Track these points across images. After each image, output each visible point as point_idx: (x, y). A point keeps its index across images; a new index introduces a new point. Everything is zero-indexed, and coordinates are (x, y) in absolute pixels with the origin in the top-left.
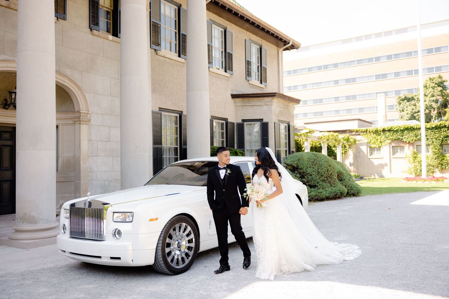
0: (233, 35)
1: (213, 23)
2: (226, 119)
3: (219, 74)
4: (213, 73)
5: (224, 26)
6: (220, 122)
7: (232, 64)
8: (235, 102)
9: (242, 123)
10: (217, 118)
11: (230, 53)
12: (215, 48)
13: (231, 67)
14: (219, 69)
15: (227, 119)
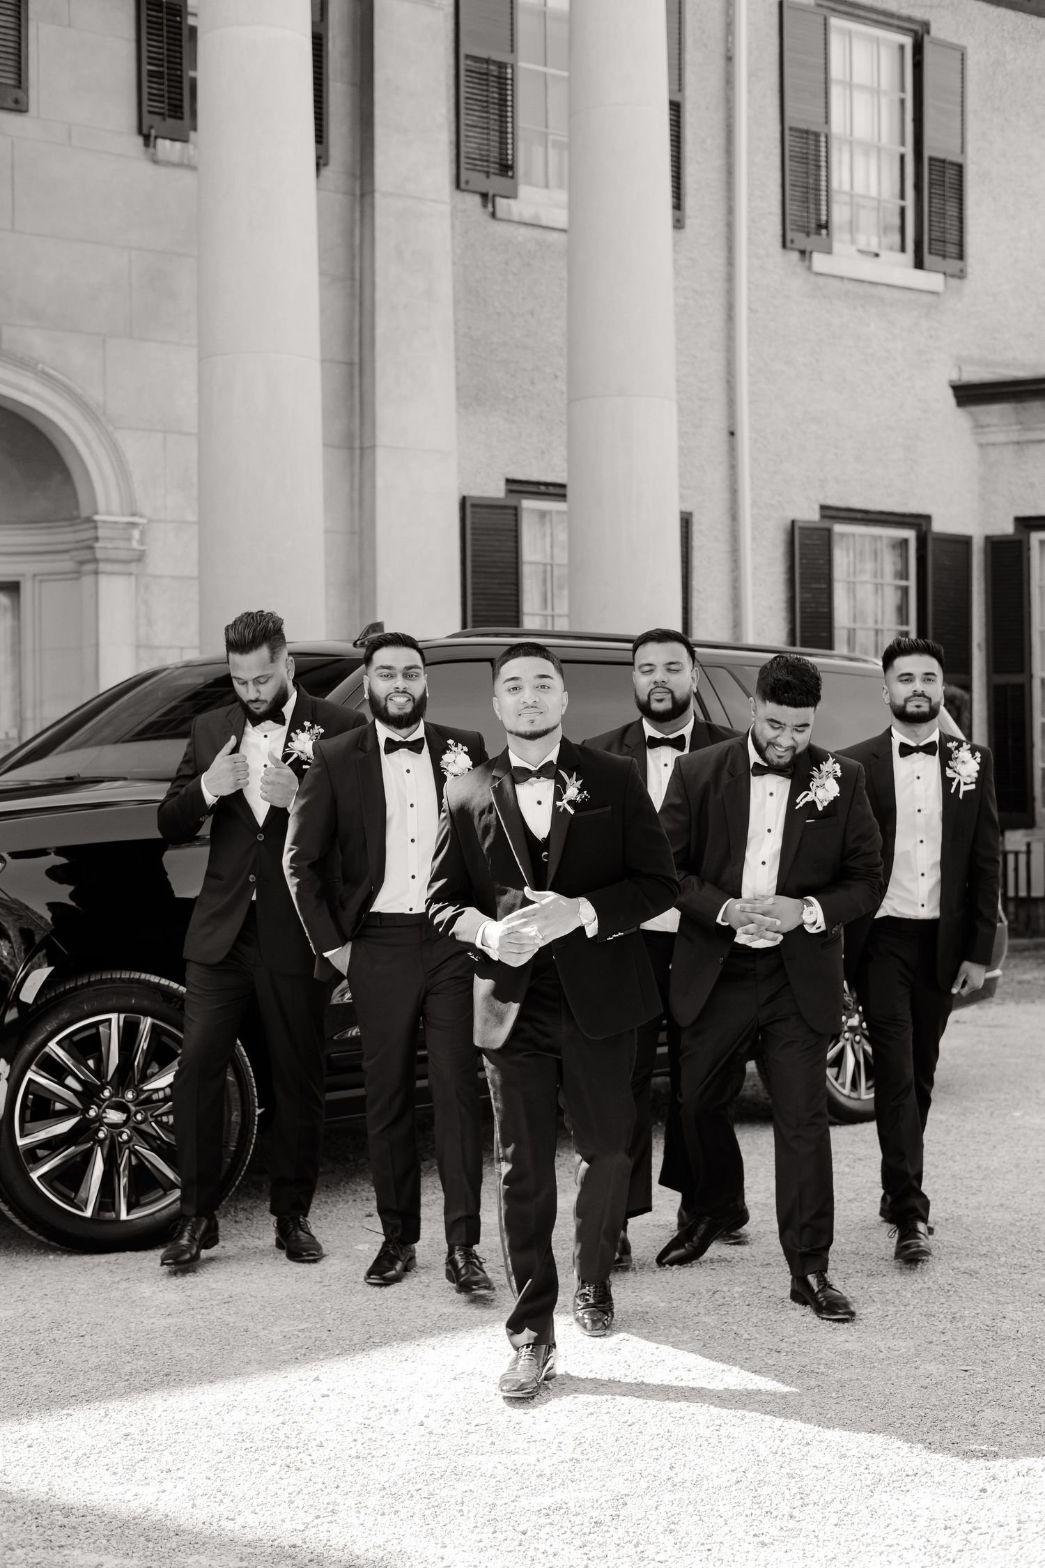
0: (970, 62)
1: (834, 10)
2: (919, 522)
3: (871, 283)
4: (836, 283)
5: (910, 19)
6: (881, 537)
7: (961, 220)
8: (979, 427)
9: (1018, 537)
10: (859, 516)
11: (943, 161)
12: (851, 143)
13: (952, 236)
14: (877, 255)
15: (928, 518)
